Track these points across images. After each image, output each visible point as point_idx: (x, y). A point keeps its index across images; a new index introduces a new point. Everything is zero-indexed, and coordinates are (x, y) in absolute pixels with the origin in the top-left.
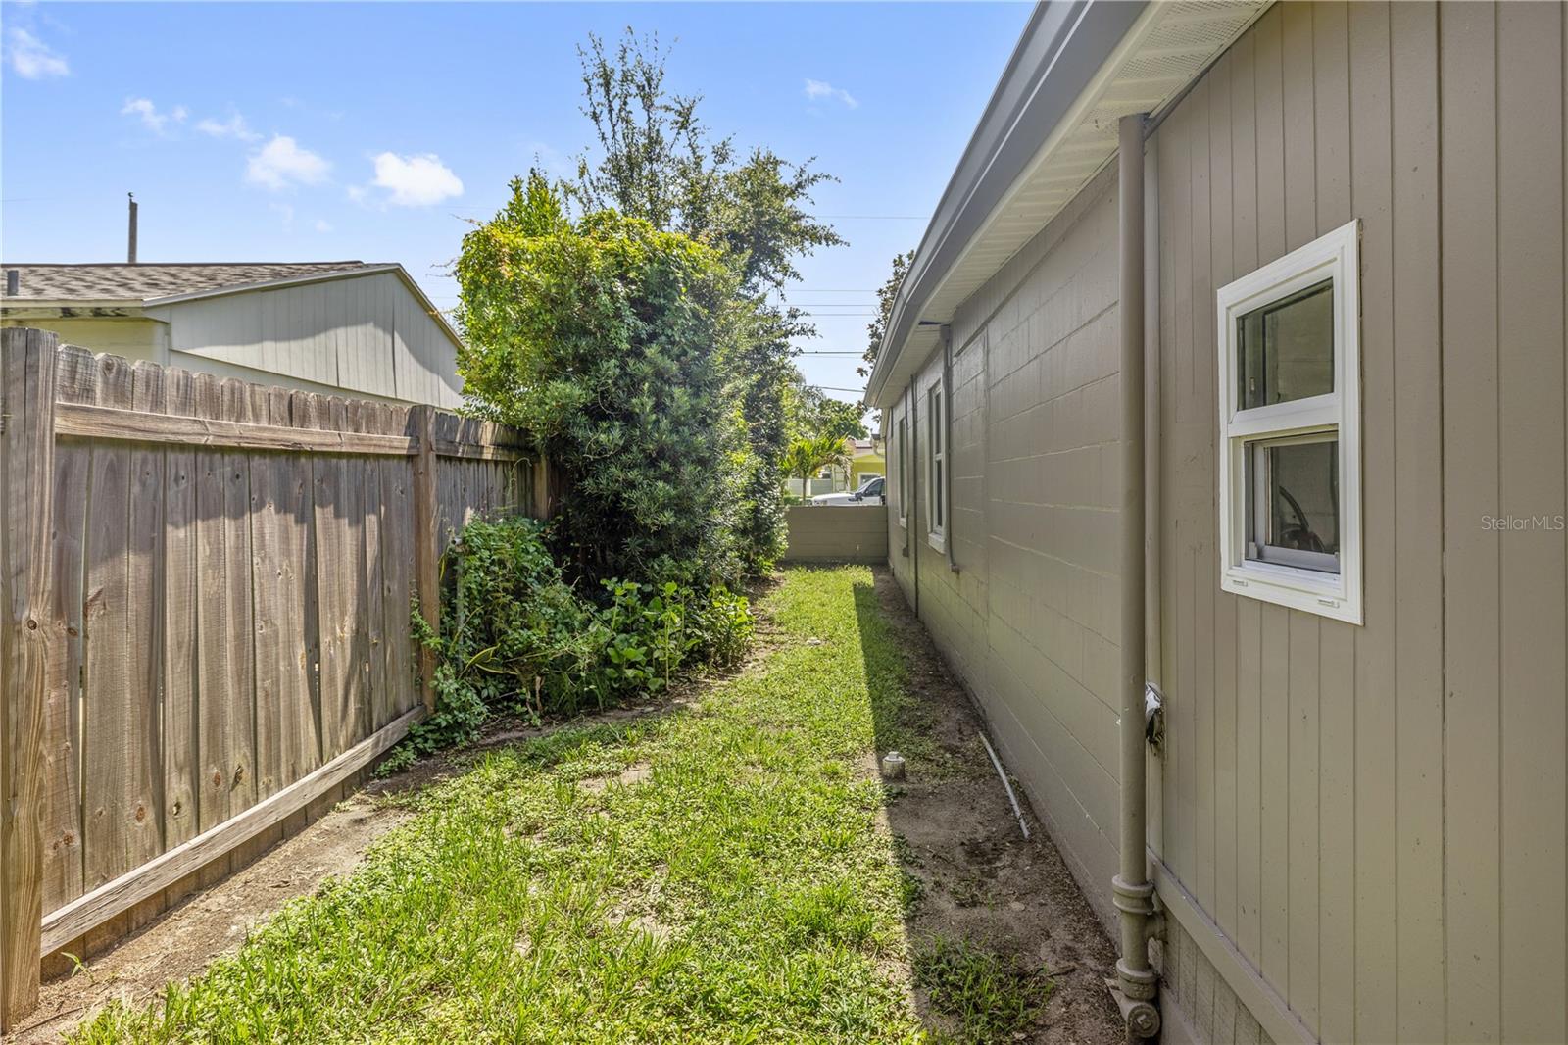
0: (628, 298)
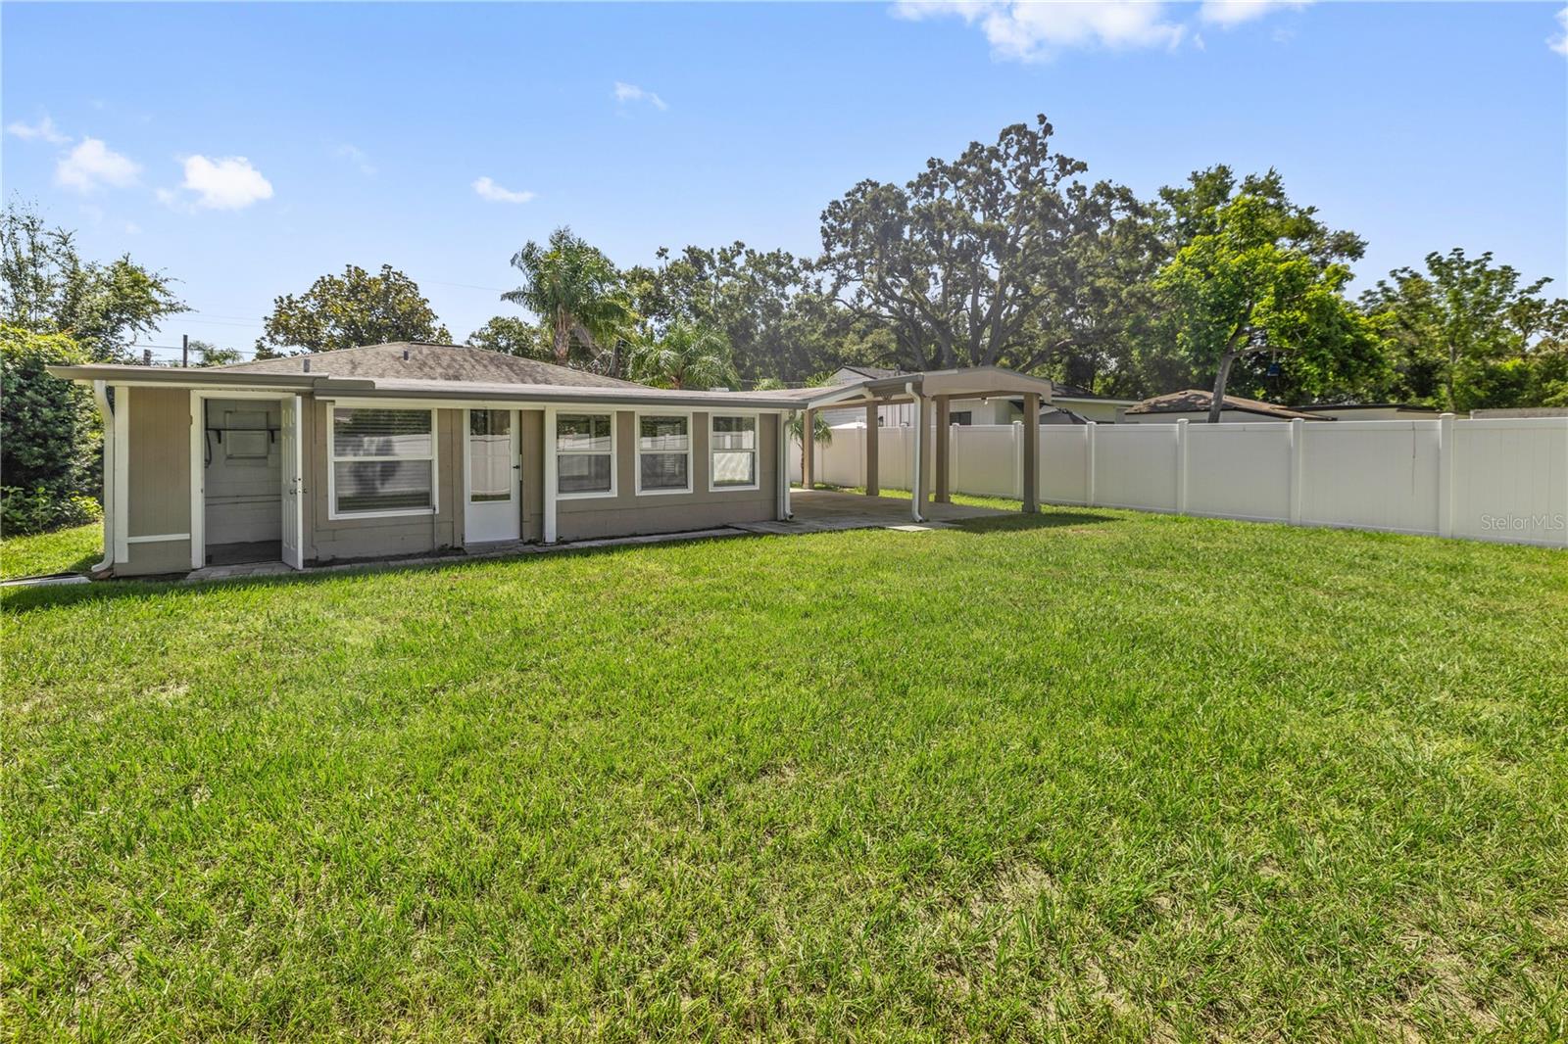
0: (15, 370)
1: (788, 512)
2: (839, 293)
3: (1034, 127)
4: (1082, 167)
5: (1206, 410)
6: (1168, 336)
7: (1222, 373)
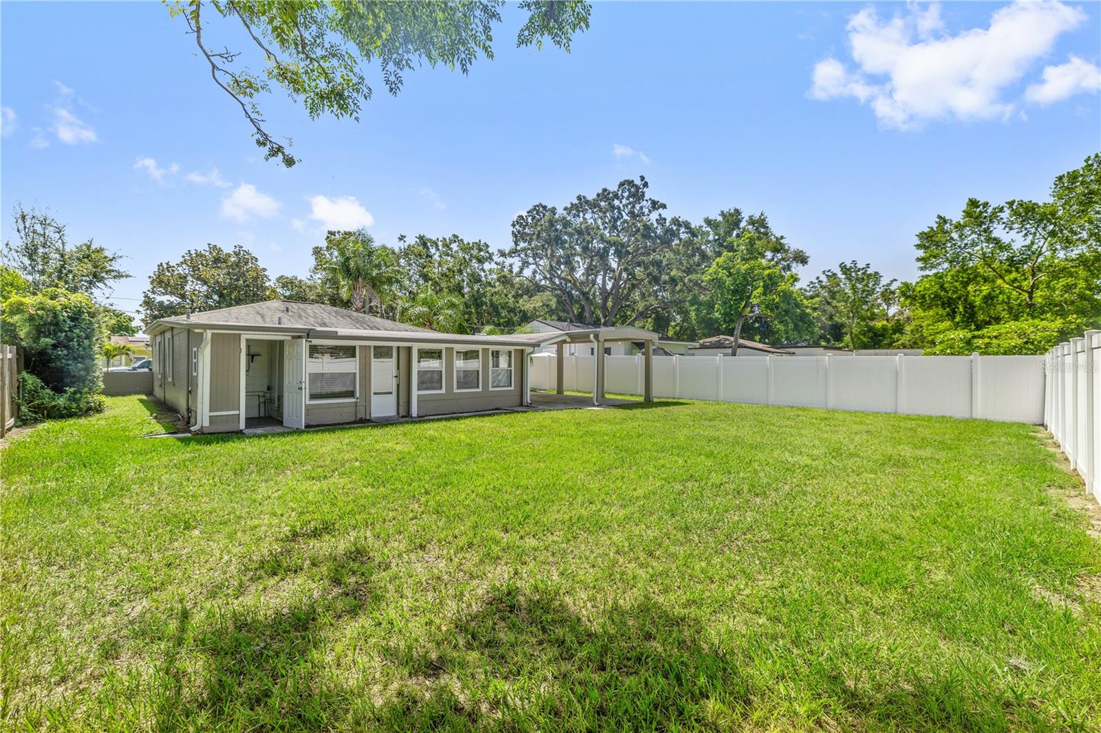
1: (529, 401)
2: (524, 272)
3: (638, 182)
4: (664, 206)
5: (730, 347)
6: (710, 306)
7: (738, 327)
